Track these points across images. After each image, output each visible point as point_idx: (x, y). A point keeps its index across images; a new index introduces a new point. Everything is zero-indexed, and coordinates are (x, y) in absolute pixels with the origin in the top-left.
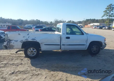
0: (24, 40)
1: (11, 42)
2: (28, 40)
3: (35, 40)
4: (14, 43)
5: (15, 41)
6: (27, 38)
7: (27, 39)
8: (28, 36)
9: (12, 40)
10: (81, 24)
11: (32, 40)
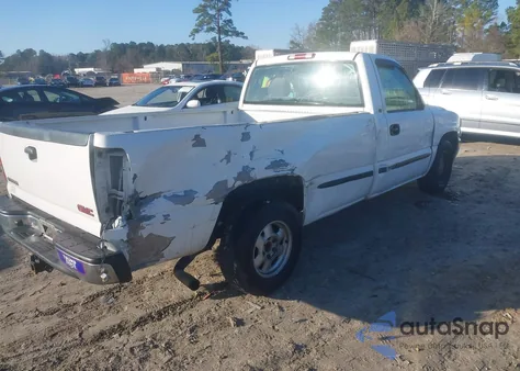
0: (230, 177)
1: (147, 211)
2: (252, 174)
3: (287, 165)
4: (166, 217)
5: (175, 199)
6: (247, 162)
7: (246, 170)
8: (248, 146)
9: (155, 196)
10: (92, 69)
11: (271, 173)
